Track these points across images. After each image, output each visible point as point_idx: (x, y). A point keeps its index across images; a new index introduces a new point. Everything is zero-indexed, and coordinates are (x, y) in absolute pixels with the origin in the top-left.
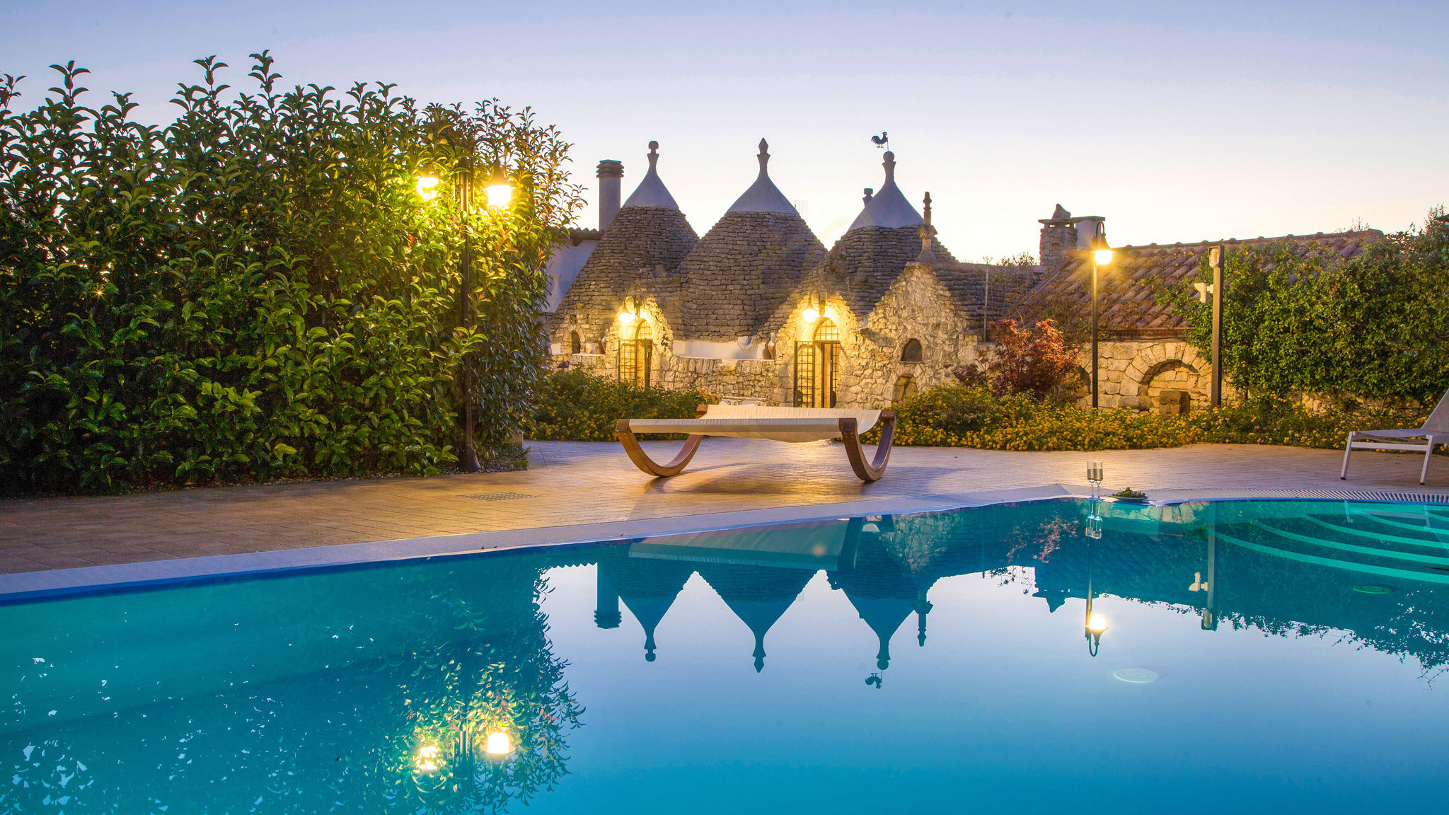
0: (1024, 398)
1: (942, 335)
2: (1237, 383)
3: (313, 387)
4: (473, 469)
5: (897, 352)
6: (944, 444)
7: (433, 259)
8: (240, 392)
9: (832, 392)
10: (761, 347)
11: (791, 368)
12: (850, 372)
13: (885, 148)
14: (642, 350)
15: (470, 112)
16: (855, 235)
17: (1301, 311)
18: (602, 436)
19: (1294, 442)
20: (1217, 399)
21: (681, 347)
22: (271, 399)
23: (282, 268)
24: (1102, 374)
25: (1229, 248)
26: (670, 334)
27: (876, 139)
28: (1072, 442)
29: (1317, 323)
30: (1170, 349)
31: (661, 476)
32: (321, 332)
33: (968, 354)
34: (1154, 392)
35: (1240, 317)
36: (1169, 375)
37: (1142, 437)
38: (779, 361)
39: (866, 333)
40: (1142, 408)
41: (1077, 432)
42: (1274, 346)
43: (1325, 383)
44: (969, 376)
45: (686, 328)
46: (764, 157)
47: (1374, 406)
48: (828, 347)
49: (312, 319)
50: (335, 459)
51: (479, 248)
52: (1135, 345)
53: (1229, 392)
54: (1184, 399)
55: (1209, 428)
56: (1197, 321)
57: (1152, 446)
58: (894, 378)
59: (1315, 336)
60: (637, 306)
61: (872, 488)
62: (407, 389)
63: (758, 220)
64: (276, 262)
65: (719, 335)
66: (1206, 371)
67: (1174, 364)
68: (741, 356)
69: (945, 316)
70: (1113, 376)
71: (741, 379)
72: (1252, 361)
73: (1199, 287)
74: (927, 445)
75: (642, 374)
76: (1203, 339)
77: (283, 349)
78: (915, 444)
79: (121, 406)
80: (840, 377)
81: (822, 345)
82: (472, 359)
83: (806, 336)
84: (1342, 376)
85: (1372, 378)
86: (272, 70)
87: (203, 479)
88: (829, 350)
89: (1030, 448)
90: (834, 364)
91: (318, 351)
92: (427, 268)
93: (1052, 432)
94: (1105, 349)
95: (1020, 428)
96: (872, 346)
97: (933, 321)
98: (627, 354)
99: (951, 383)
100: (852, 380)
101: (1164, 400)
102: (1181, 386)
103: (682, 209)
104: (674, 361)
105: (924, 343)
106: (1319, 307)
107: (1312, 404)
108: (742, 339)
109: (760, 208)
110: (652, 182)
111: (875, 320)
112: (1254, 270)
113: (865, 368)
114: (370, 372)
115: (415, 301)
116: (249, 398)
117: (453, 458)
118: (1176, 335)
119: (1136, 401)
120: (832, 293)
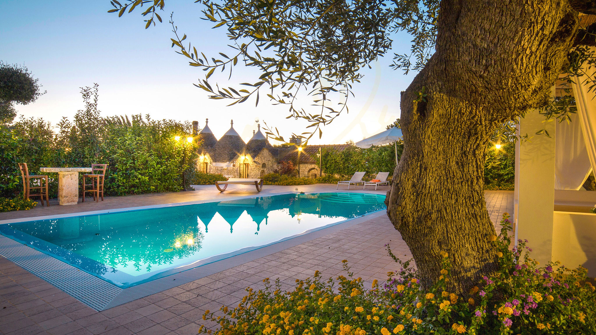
0: (286, 176)
1: (270, 162)
2: (324, 172)
3: (158, 176)
4: (186, 191)
5: (261, 166)
6: (271, 184)
7: (179, 151)
8: (145, 177)
9: (248, 174)
10: (232, 164)
11: (239, 169)
12: (251, 169)
13: (258, 123)
14: (205, 165)
15: (182, 123)
16: (251, 142)
17: (335, 159)
18: (211, 184)
19: (333, 183)
20: (321, 176)
21: (214, 164)
22: (151, 177)
23: (152, 154)
24: (300, 170)
25: (323, 147)
26: (212, 161)
27: (256, 121)
28: (295, 184)
29: (338, 161)
30: (313, 166)
31: (222, 191)
32: (159, 166)
33: (275, 167)
34: (310, 174)
35: (325, 160)
36: (313, 171)
37: (307, 183)
38: (236, 167)
39: (254, 162)
40: (308, 177)
41: (296, 182)
42: (331, 166)
43: (339, 173)
44: (276, 172)
45: (215, 159)
46: (232, 123)
47: (347, 177)
48: (246, 164)
49: (158, 163)
50: (161, 189)
51: (186, 149)
52: (307, 165)
53: (323, 174)
54: (316, 175)
55: (319, 181)
56: (318, 161)
57: (309, 184)
58: (260, 171)
59: (337, 164)
60: (204, 155)
61: (260, 193)
62: (174, 176)
63: (231, 137)
64: (151, 153)
65: (223, 162)
66: (319, 169)
67: (314, 169)
68: (228, 166)
69: (271, 158)
70: (303, 171)
71: (228, 171)
72: (327, 168)
73: (318, 155)
74: (268, 185)
75: (205, 170)
76: (319, 164)
77: (152, 169)
78: (266, 185)
79: (125, 180)
80: (249, 171)
81: (245, 164)
82: (186, 171)
83: (242, 162)
84: (341, 171)
85: (346, 172)
86: (149, 117)
87: (138, 193)
88: (247, 165)
89: (287, 185)
90: (248, 168)
91: (159, 169)
92: (177, 153)
93: (291, 182)
94: (301, 166)
95: (285, 181)
96: (256, 164)
97: (268, 159)
98: (202, 165)
99: (272, 173)
100: (252, 171)
101: (312, 175)
102: (315, 173)
103: (213, 134)
104: (213, 167)
105: (266, 164)
106: (338, 159)
107: (337, 176)
108: (228, 163)
109: (231, 134)
110: (207, 127)
111: (256, 159)
112: (327, 152)
113: (254, 169)
114: (168, 173)
115: (176, 160)
116: (147, 178)
117: (183, 189)
118: (313, 163)
119: (307, 176)
120: (247, 153)
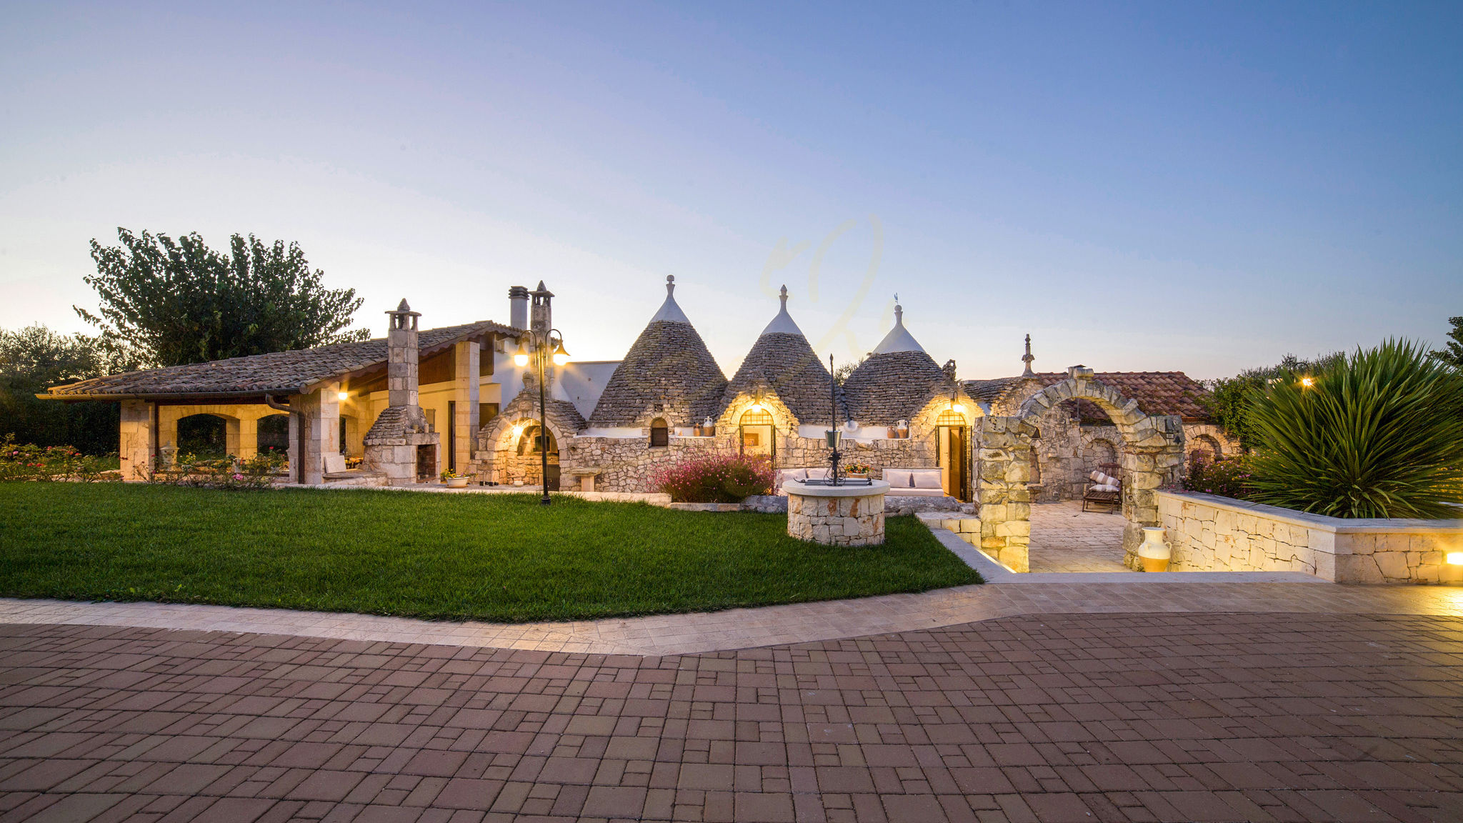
11: (926, 445)
26: (795, 421)
30: (1203, 429)
38: (915, 440)
45: (811, 416)
46: (784, 298)
63: (780, 340)
71: (878, 453)
104: (801, 441)
109: (781, 333)
